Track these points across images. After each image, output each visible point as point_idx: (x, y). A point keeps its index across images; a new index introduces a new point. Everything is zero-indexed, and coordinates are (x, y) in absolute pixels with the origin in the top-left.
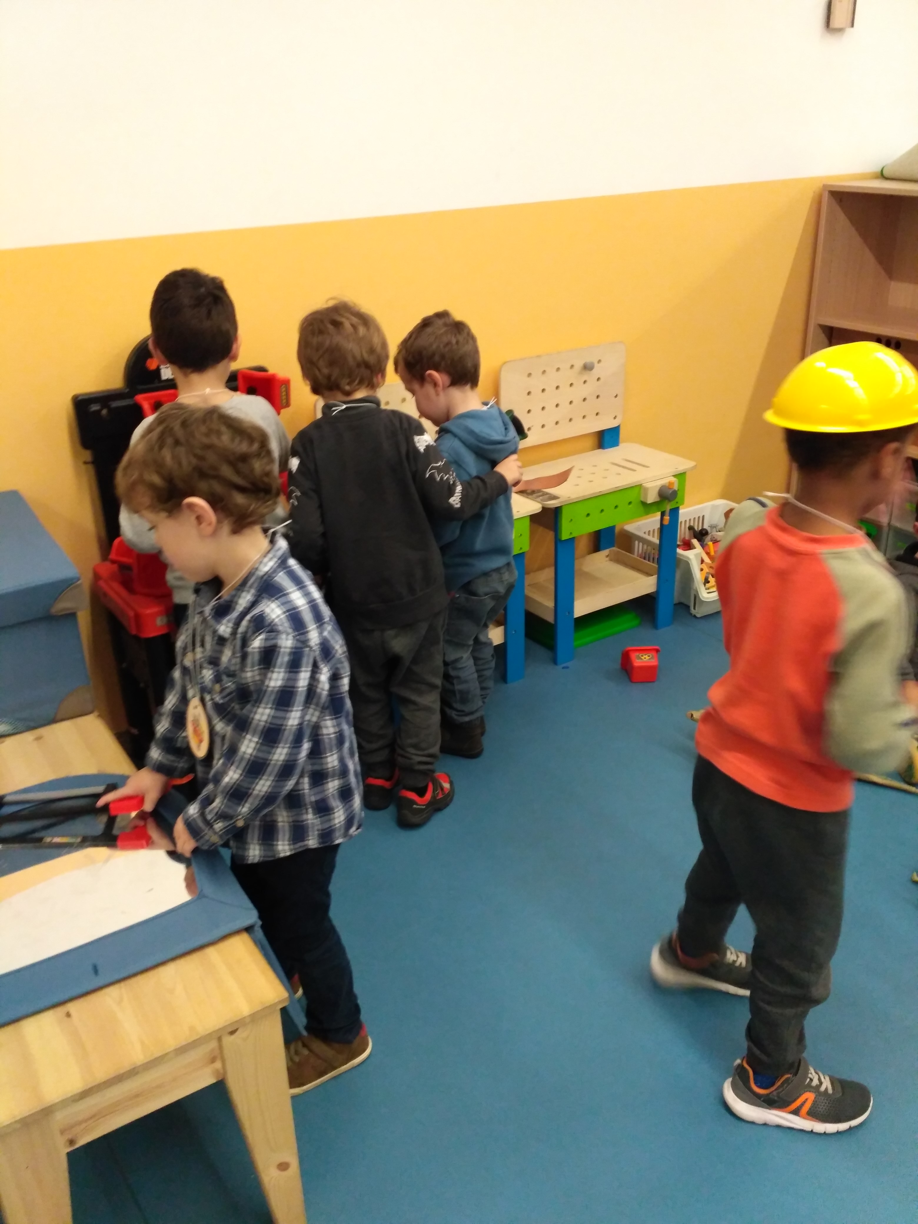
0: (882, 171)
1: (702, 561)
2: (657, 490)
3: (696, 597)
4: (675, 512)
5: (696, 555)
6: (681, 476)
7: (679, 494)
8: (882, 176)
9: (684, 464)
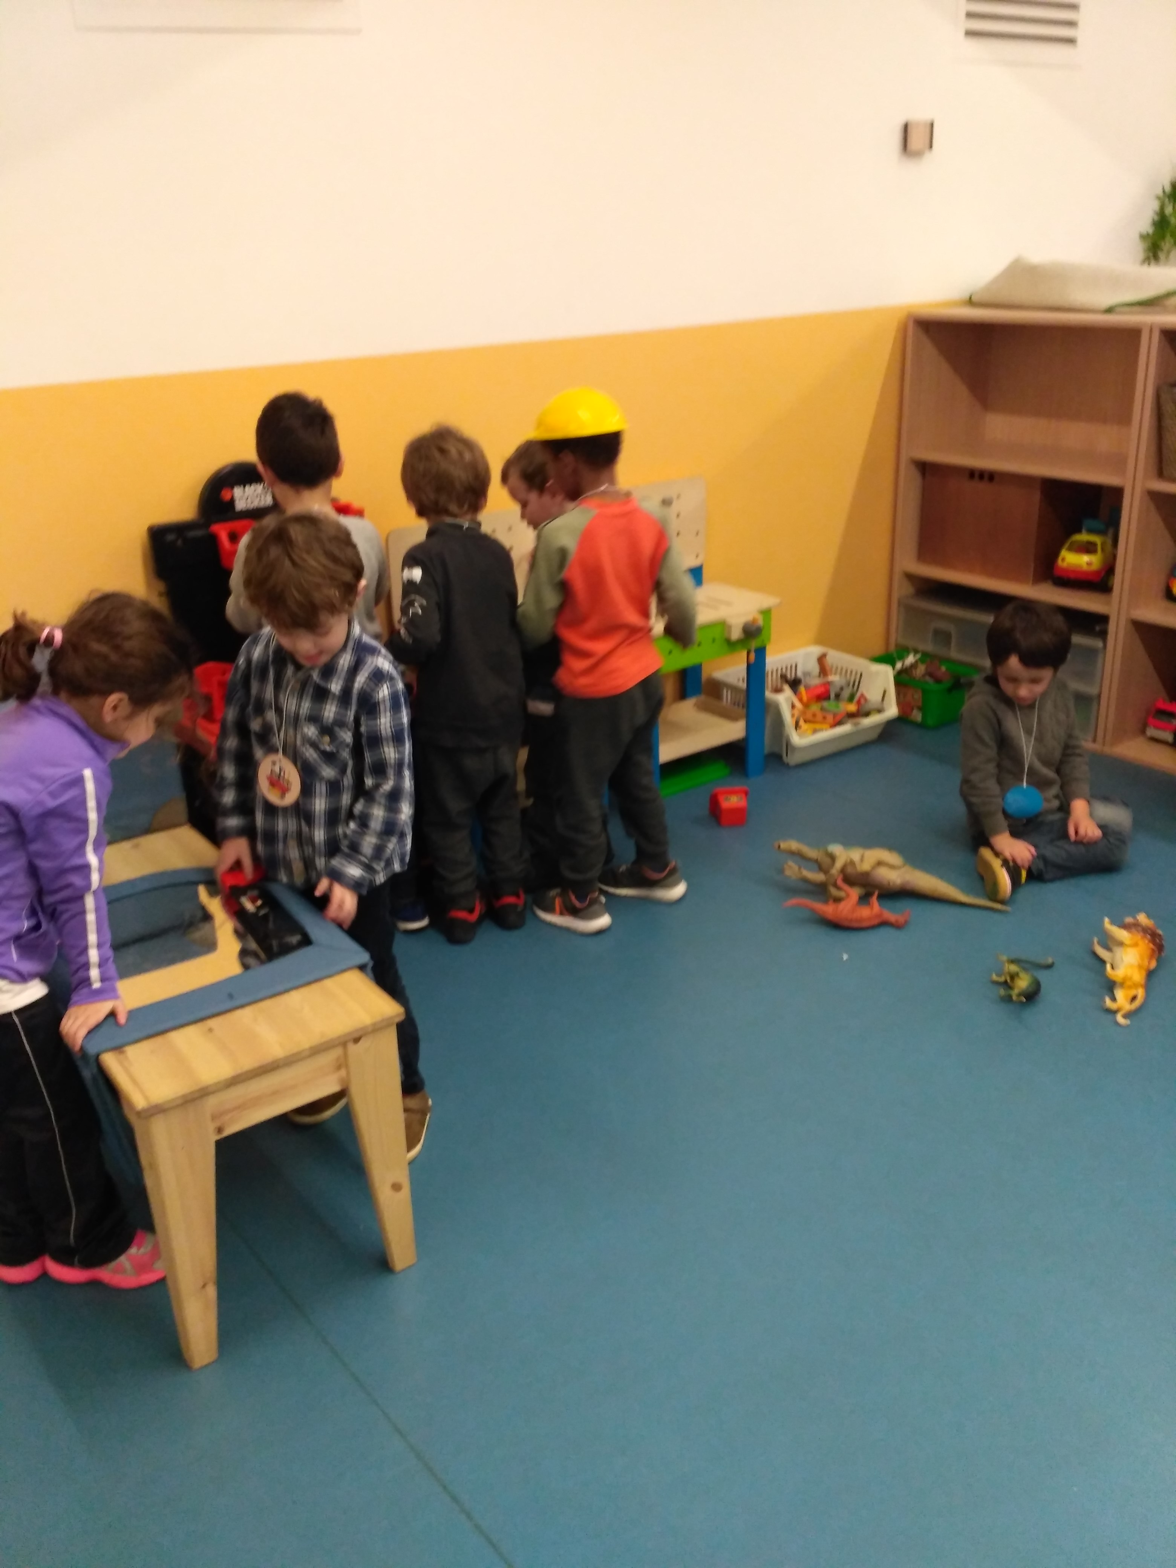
0: (970, 298)
1: (793, 706)
2: (741, 626)
3: (788, 744)
4: (761, 652)
5: (787, 699)
6: (766, 613)
7: (764, 632)
8: (970, 302)
9: (768, 601)
